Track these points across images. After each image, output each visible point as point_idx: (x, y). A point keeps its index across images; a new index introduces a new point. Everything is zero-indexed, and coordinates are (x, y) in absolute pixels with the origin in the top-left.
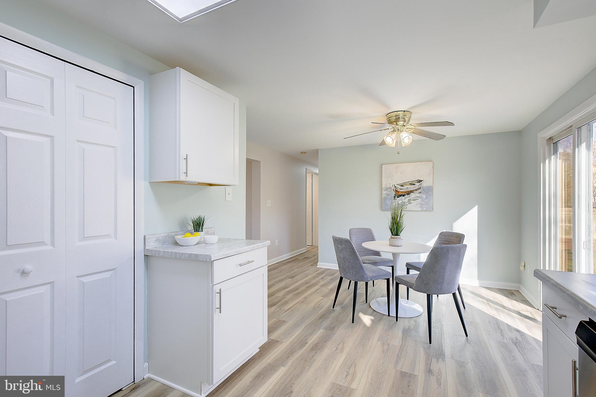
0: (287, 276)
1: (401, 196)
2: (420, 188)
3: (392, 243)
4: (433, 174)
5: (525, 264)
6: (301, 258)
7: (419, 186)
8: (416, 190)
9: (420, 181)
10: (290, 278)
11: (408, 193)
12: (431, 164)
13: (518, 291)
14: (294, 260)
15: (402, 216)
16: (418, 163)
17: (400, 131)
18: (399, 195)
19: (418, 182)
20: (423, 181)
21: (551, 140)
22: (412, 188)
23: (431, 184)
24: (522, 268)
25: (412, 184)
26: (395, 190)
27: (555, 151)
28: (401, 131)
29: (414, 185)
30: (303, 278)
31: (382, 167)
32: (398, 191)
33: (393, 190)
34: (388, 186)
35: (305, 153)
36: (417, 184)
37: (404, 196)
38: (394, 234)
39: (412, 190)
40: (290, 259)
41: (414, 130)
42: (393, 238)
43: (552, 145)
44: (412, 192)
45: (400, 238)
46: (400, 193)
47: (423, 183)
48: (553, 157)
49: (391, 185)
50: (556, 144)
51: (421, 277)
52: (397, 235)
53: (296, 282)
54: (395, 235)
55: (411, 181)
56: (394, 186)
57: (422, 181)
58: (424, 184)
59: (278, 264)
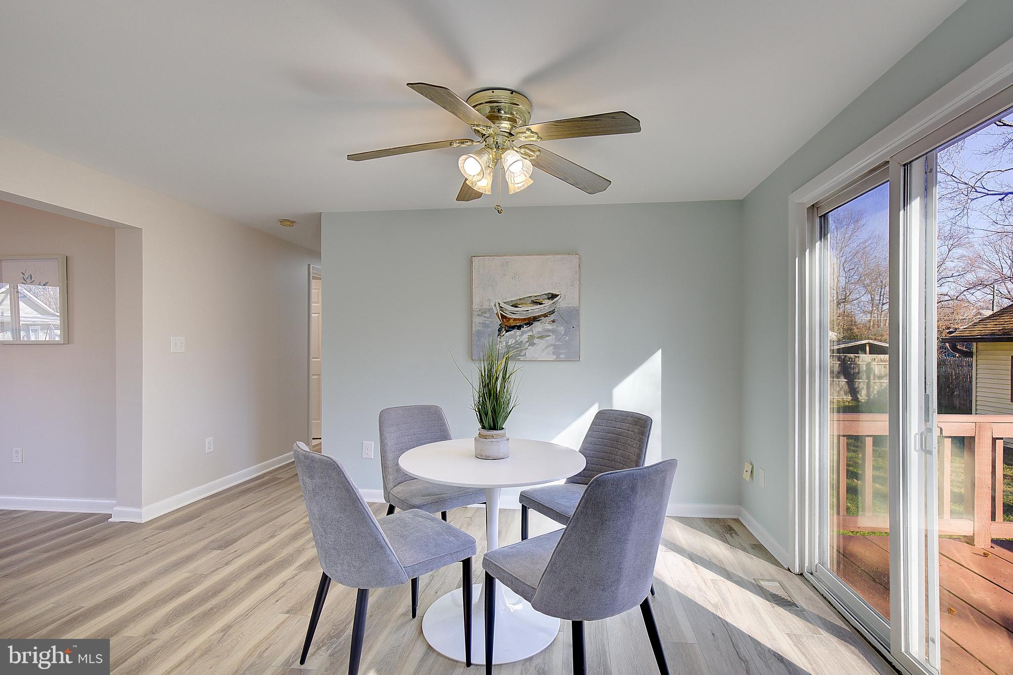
0: (212, 542)
1: (513, 328)
2: (553, 312)
3: (481, 450)
4: (580, 281)
5: (753, 468)
6: (285, 476)
7: (550, 307)
8: (545, 316)
9: (553, 296)
10: (220, 548)
11: (530, 321)
12: (575, 259)
13: (737, 521)
14: (261, 485)
15: (507, 377)
16: (548, 256)
17: (502, 149)
18: (508, 325)
19: (549, 299)
20: (560, 296)
21: (815, 209)
22: (535, 310)
23: (575, 304)
24: (746, 476)
25: (537, 302)
26: (501, 314)
27: (823, 234)
28: (505, 149)
29: (541, 304)
30: (260, 543)
31: (472, 262)
32: (506, 317)
33: (497, 314)
34: (486, 306)
35: (293, 222)
36: (548, 303)
37: (519, 327)
38: (487, 426)
39: (537, 315)
40: (253, 482)
41: (538, 153)
42: (485, 437)
43: (817, 221)
44: (535, 319)
45: (503, 436)
46: (512, 323)
47: (560, 300)
48: (818, 244)
49: (492, 304)
50: (824, 217)
51: (555, 572)
52: (495, 427)
53: (226, 564)
54: (491, 429)
55: (535, 296)
56: (497, 305)
57: (558, 295)
58: (562, 303)
59: (209, 501)
